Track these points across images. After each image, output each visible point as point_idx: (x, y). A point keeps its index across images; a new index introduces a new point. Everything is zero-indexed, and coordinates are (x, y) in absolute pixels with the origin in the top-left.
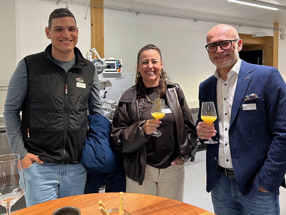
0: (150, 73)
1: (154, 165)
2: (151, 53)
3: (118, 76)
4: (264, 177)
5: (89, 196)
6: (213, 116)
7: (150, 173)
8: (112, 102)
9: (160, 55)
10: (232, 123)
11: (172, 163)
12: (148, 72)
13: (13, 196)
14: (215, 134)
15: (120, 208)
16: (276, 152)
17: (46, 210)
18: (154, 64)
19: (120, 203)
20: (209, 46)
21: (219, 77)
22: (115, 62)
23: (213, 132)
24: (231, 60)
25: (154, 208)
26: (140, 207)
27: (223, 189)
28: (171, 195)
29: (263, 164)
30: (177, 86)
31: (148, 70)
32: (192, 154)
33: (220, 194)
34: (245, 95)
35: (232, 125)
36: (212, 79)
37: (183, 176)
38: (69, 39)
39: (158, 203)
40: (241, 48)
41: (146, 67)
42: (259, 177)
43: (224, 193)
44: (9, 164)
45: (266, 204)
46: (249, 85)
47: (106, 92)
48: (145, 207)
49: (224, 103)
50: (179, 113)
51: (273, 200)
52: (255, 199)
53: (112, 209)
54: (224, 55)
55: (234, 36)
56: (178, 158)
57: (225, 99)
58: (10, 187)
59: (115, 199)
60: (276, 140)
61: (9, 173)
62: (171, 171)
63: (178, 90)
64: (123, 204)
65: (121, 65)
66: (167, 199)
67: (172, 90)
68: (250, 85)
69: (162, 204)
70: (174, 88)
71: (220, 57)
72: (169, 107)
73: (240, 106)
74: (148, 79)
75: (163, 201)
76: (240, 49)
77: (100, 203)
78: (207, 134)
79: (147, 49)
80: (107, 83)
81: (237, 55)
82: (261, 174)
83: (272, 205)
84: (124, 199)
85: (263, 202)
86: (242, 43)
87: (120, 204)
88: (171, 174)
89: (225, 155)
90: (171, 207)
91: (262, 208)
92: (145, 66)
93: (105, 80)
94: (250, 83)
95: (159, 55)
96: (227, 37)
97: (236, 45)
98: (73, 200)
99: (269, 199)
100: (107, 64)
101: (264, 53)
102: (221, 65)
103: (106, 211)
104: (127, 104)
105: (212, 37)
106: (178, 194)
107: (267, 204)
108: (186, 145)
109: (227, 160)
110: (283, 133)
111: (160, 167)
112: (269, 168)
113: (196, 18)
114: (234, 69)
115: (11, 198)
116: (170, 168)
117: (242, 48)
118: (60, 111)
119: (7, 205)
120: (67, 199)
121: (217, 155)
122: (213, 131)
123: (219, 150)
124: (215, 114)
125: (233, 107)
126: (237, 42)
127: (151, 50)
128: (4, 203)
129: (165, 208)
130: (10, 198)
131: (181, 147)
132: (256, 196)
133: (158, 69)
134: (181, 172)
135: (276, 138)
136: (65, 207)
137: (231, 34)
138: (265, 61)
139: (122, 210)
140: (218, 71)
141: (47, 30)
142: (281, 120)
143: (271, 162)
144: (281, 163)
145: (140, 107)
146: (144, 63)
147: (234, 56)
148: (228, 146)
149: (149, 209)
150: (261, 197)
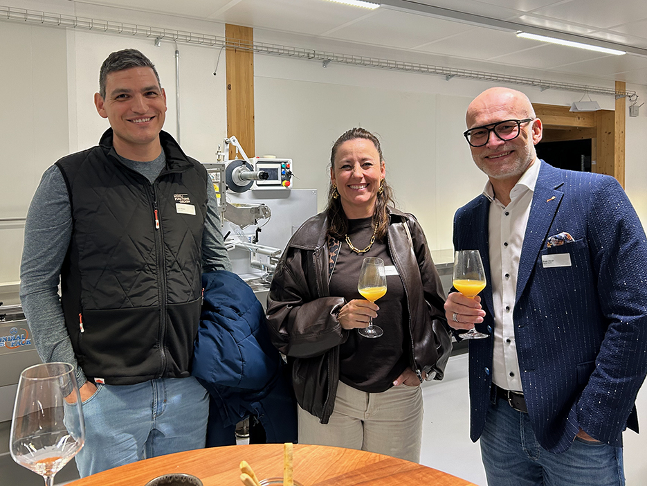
0: (357, 187)
1: (358, 384)
2: (359, 147)
3: (285, 195)
4: (588, 409)
5: (221, 452)
6: (479, 280)
7: (345, 401)
8: (272, 250)
9: (379, 149)
10: (520, 295)
11: (395, 383)
12: (352, 187)
13: (60, 452)
14: (482, 318)
15: (286, 477)
16: (613, 356)
17: (129, 481)
18: (366, 169)
19: (287, 467)
20: (472, 133)
21: (494, 197)
22: (278, 166)
23: (477, 314)
24: (518, 162)
25: (359, 477)
26: (328, 475)
27: (504, 435)
28: (393, 449)
29: (586, 382)
30: (411, 219)
31: (352, 183)
32: (439, 363)
33: (499, 445)
34: (547, 235)
35: (520, 299)
36: (480, 201)
37: (420, 408)
38: (146, 115)
39: (367, 467)
40: (539, 138)
41: (348, 177)
42: (578, 409)
43: (505, 444)
44: (50, 384)
45: (595, 468)
46: (555, 215)
47: (259, 230)
48: (340, 474)
49: (505, 252)
50: (414, 276)
51: (609, 459)
52: (571, 456)
53: (270, 479)
54: (505, 152)
55: (525, 112)
56: (408, 370)
57: (506, 244)
58: (53, 433)
59: (275, 458)
60: (614, 330)
61: (51, 404)
62: (393, 398)
63: (414, 228)
64: (291, 469)
65: (290, 173)
66: (387, 457)
67: (401, 226)
68: (558, 215)
69: (375, 468)
70: (405, 224)
71: (496, 155)
72: (392, 262)
73: (537, 259)
74: (354, 200)
75: (377, 461)
76: (537, 138)
77: (244, 466)
78: (466, 319)
79: (349, 139)
80: (261, 210)
81: (533, 152)
82: (582, 403)
83: (606, 469)
84: (294, 458)
85: (588, 462)
86: (542, 127)
87: (287, 469)
88: (393, 404)
89: (506, 364)
90: (394, 476)
91: (586, 476)
92: (347, 173)
93: (256, 203)
94: (557, 210)
95: (375, 151)
96: (510, 113)
97: (529, 130)
98: (187, 461)
99: (600, 456)
100: (261, 169)
101: (596, 146)
102: (498, 173)
103: (256, 483)
104: (304, 252)
105: (477, 114)
106: (409, 447)
107: (596, 466)
108: (427, 345)
109: (512, 374)
110: (627, 315)
111: (369, 390)
112: (598, 390)
113: (450, 71)
114: (523, 181)
115: (55, 456)
116: (390, 393)
117: (541, 137)
118: (147, 268)
119: (45, 472)
120: (175, 458)
121: (490, 364)
122: (478, 312)
123: (494, 354)
124: (482, 276)
125: (523, 262)
126: (532, 123)
127: (360, 140)
128: (40, 467)
129: (381, 478)
130: (51, 457)
131: (416, 348)
132: (571, 449)
133: (374, 181)
134: (415, 401)
135: (614, 327)
136: (170, 475)
137: (517, 107)
138: (596, 162)
139: (290, 481)
140: (492, 185)
141: (98, 99)
142: (623, 289)
143: (601, 377)
144: (625, 380)
145: (332, 261)
146: (344, 167)
147: (525, 153)
148: (513, 343)
149: (347, 480)
150: (582, 452)
